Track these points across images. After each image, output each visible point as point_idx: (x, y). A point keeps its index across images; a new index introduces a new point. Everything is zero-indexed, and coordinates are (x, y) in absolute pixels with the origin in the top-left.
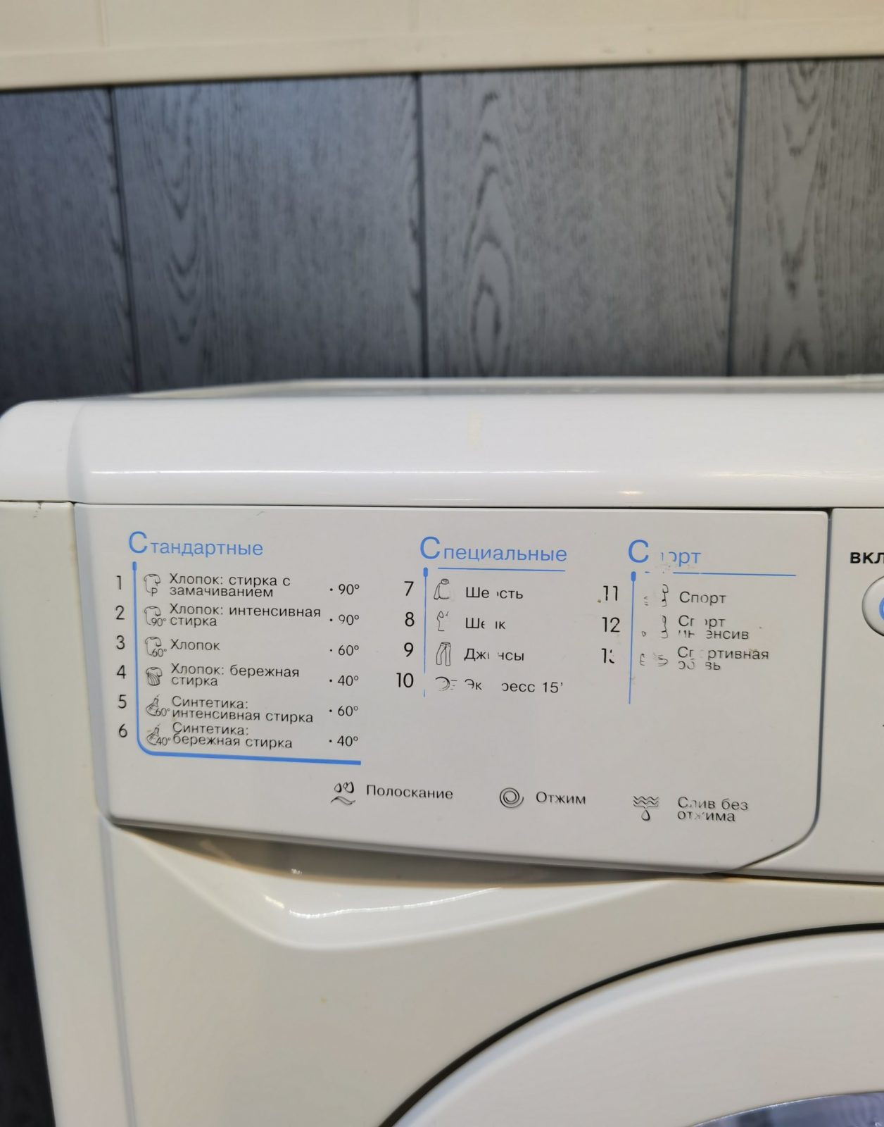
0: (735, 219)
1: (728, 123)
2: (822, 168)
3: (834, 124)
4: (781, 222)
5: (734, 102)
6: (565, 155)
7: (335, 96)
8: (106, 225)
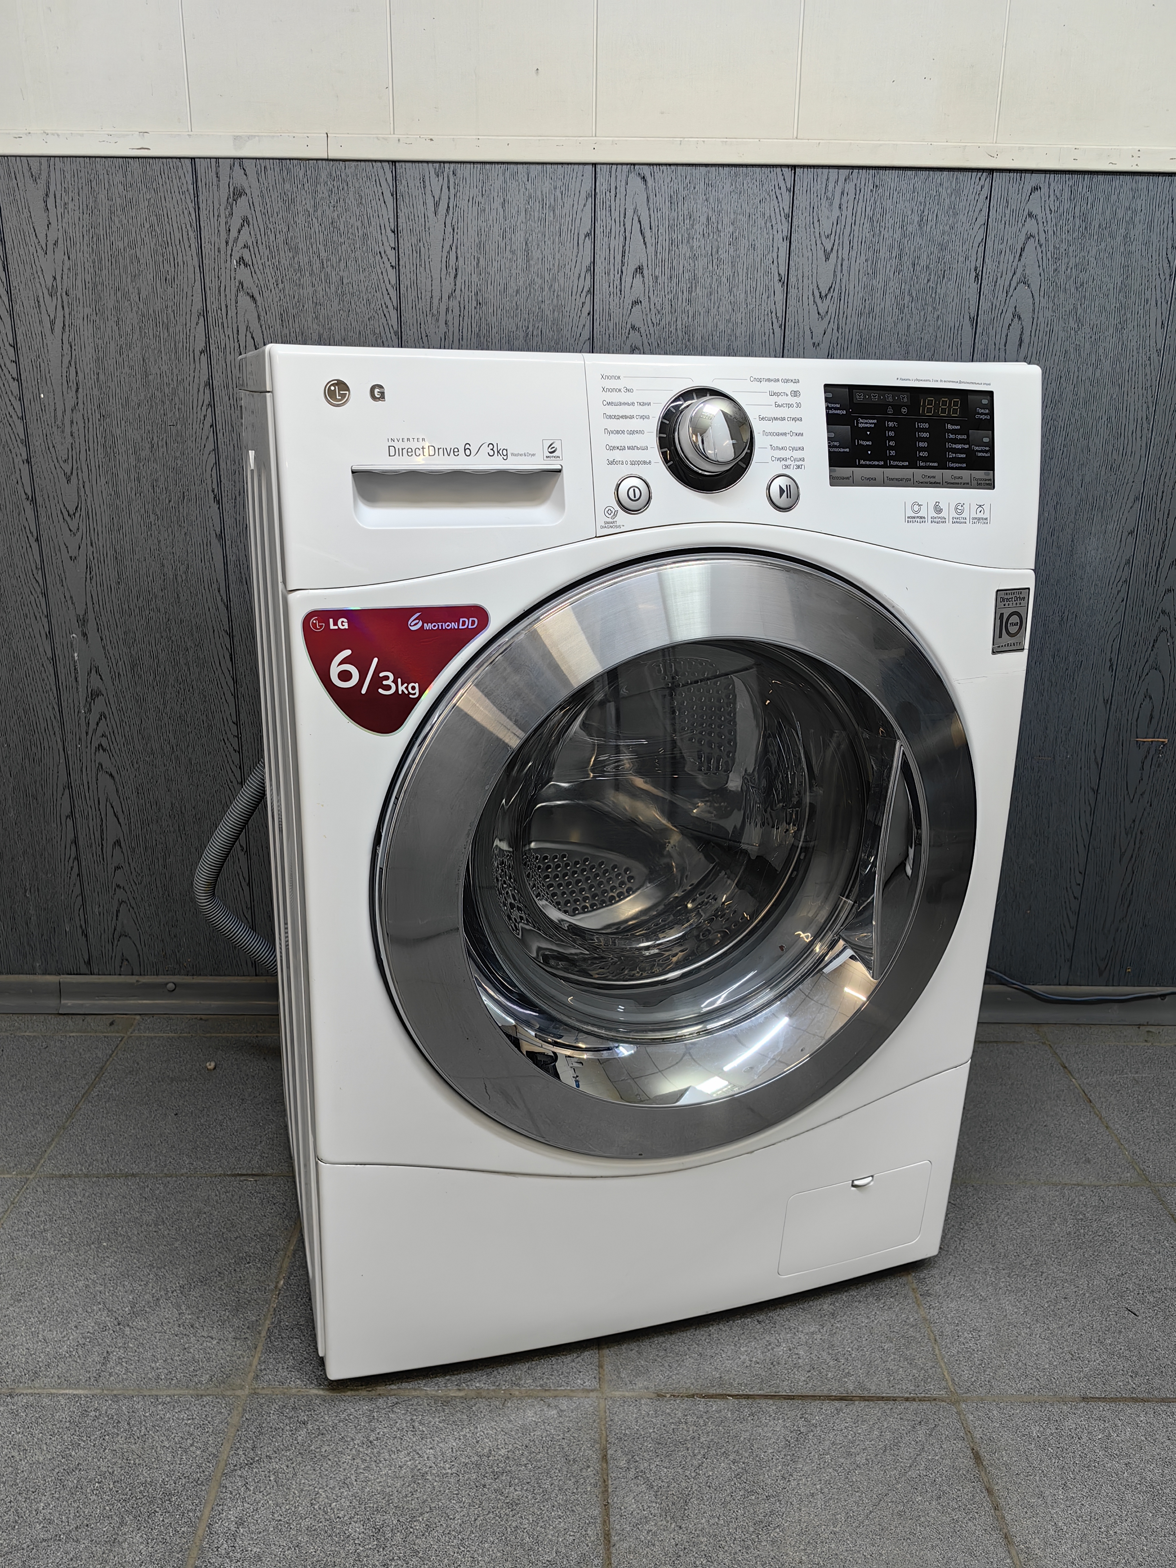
6: (1077, 227)
7: (939, 181)
8: (775, 262)
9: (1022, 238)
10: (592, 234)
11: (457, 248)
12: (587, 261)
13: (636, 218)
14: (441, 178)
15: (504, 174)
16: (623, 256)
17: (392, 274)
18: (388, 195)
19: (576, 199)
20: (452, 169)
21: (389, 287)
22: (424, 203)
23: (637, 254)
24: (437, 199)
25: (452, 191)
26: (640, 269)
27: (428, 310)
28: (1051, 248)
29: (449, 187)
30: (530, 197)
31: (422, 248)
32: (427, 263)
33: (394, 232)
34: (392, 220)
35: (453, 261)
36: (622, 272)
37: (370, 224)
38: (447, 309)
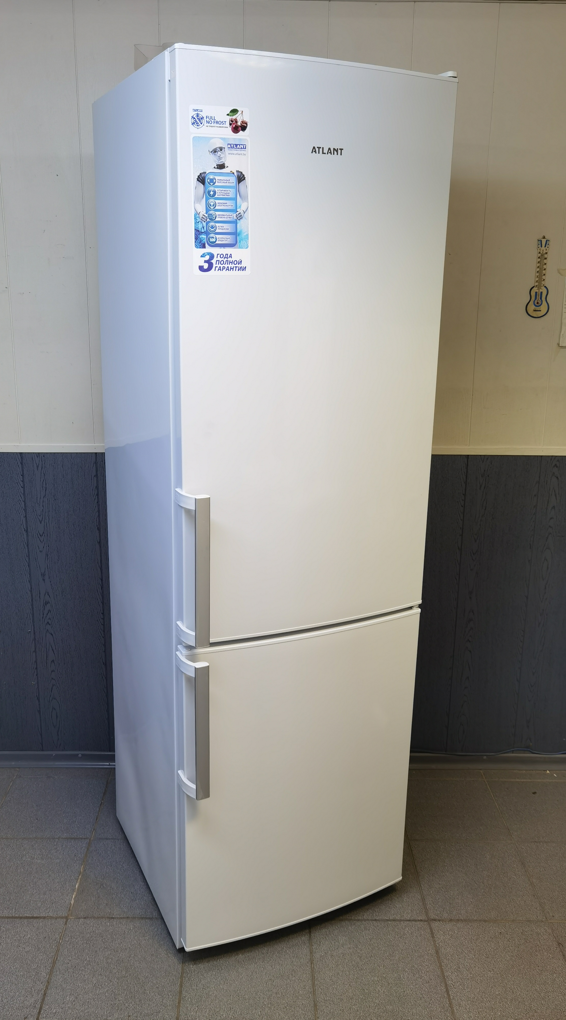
14: (39, 459)
15: (62, 456)
17: (22, 489)
18: (19, 464)
19: (90, 464)
20: (43, 455)
21: (21, 494)
22: (33, 466)
24: (38, 465)
25: (43, 462)
27: (36, 502)
29: (42, 461)
30: (72, 463)
31: (33, 481)
32: (35, 486)
33: (22, 476)
34: (21, 472)
35: (44, 485)
37: (13, 473)
38: (43, 502)
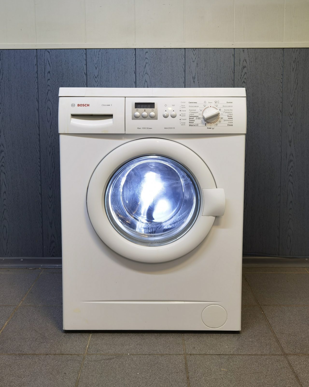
0: (185, 71)
1: (183, 57)
2: (197, 64)
3: (199, 58)
4: (192, 72)
5: (184, 54)
6: (158, 61)
7: (122, 51)
8: (83, 70)
9: (145, 63)
10: (37, 65)
11: (3, 68)
12: (36, 70)
13: (47, 61)
16: (45, 69)
23: (48, 69)
26: (49, 72)
28: (152, 66)
36: (45, 73)
